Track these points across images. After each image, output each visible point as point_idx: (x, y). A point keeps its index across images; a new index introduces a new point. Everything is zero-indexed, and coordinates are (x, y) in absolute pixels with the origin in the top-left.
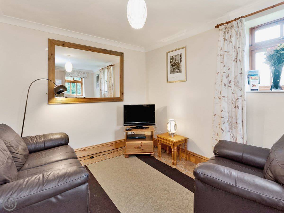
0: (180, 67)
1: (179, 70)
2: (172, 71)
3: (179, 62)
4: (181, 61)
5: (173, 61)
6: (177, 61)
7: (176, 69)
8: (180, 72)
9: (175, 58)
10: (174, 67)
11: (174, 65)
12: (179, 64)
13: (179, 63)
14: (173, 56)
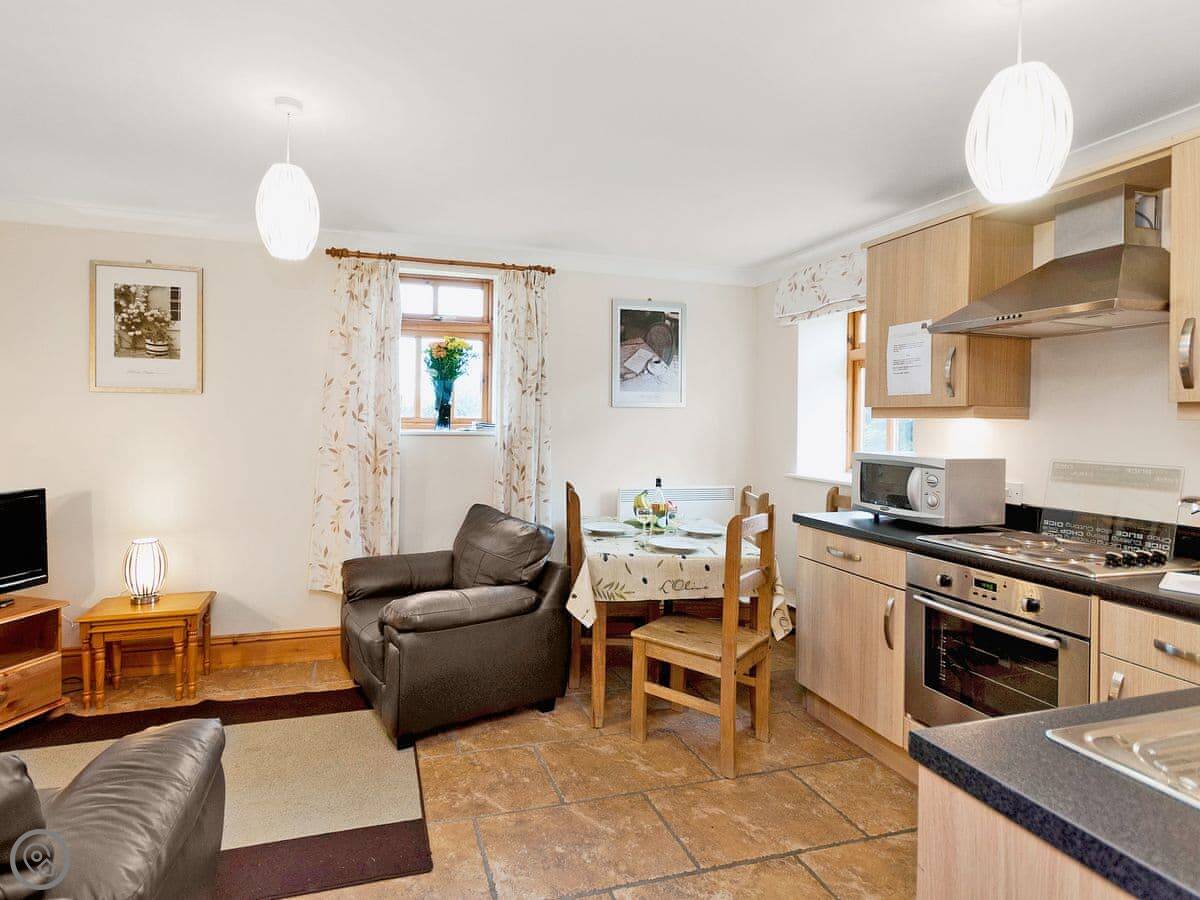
0: (173, 337)
1: (165, 348)
2: (126, 345)
3: (168, 319)
4: (176, 316)
5: (131, 306)
6: (155, 312)
7: (148, 341)
8: (171, 358)
9: (146, 297)
10: (138, 333)
11: (138, 326)
12: (168, 323)
13: (165, 322)
14: (129, 287)
